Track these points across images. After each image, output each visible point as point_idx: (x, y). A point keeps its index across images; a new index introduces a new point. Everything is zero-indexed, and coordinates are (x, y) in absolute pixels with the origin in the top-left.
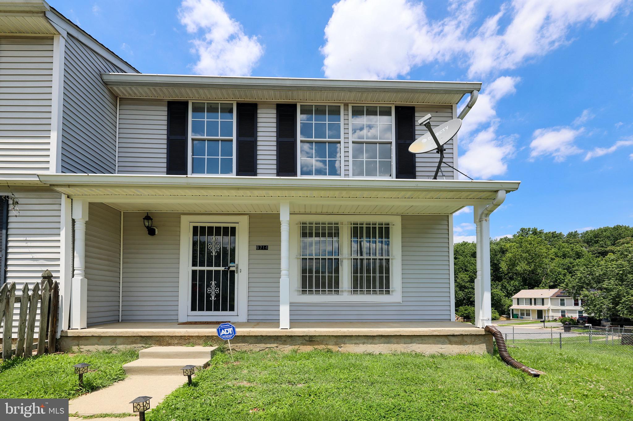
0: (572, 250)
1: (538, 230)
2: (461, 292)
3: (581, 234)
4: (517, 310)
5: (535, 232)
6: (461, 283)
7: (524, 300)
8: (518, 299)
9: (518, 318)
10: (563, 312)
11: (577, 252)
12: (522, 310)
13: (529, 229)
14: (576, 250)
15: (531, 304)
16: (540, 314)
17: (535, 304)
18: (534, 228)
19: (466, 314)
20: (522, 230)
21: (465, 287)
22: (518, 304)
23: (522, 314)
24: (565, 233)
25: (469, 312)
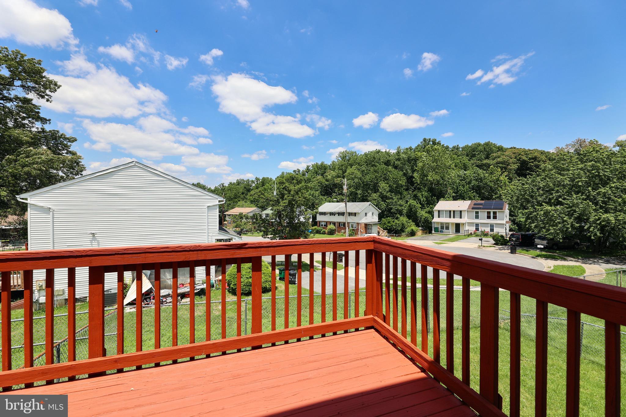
0: (461, 161)
1: (437, 141)
2: (383, 203)
3: (462, 148)
4: (438, 223)
5: (434, 143)
6: (383, 193)
7: (444, 212)
8: (439, 211)
9: (438, 232)
10: (477, 225)
11: (464, 163)
12: (442, 223)
13: (430, 139)
14: (464, 162)
15: (450, 217)
16: (458, 227)
17: (454, 217)
18: (433, 139)
19: (389, 226)
20: (425, 140)
21: (387, 198)
22: (439, 217)
23: (442, 228)
24: (451, 146)
25: (392, 225)
